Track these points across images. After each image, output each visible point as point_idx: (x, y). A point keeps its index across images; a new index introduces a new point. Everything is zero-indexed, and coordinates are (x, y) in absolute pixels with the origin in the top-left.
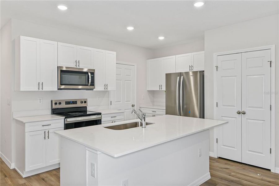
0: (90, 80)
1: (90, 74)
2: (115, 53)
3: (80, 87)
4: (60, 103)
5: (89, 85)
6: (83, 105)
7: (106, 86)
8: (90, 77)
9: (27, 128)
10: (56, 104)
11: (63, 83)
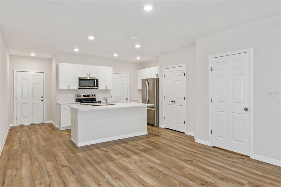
0: (95, 83)
1: (95, 80)
2: (112, 68)
3: (88, 87)
4: (80, 96)
5: (95, 86)
6: (93, 97)
7: (106, 87)
8: (95, 82)
9: (62, 107)
10: (78, 96)
11: (81, 85)
